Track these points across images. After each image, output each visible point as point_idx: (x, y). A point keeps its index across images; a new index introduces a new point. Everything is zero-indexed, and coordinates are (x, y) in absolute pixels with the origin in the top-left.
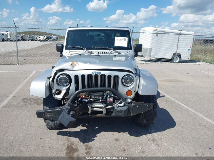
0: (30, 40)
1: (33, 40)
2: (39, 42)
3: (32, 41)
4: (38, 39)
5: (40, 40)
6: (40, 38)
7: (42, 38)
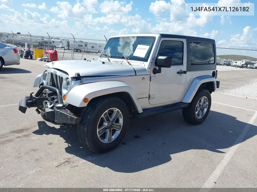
0: (225, 64)
1: (229, 65)
2: (234, 67)
3: (227, 65)
4: (234, 64)
5: (235, 66)
6: (236, 62)
7: (239, 63)
